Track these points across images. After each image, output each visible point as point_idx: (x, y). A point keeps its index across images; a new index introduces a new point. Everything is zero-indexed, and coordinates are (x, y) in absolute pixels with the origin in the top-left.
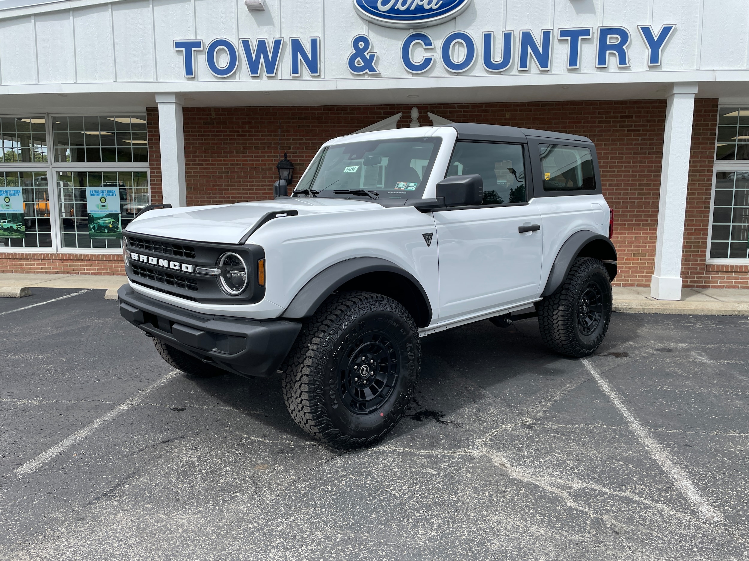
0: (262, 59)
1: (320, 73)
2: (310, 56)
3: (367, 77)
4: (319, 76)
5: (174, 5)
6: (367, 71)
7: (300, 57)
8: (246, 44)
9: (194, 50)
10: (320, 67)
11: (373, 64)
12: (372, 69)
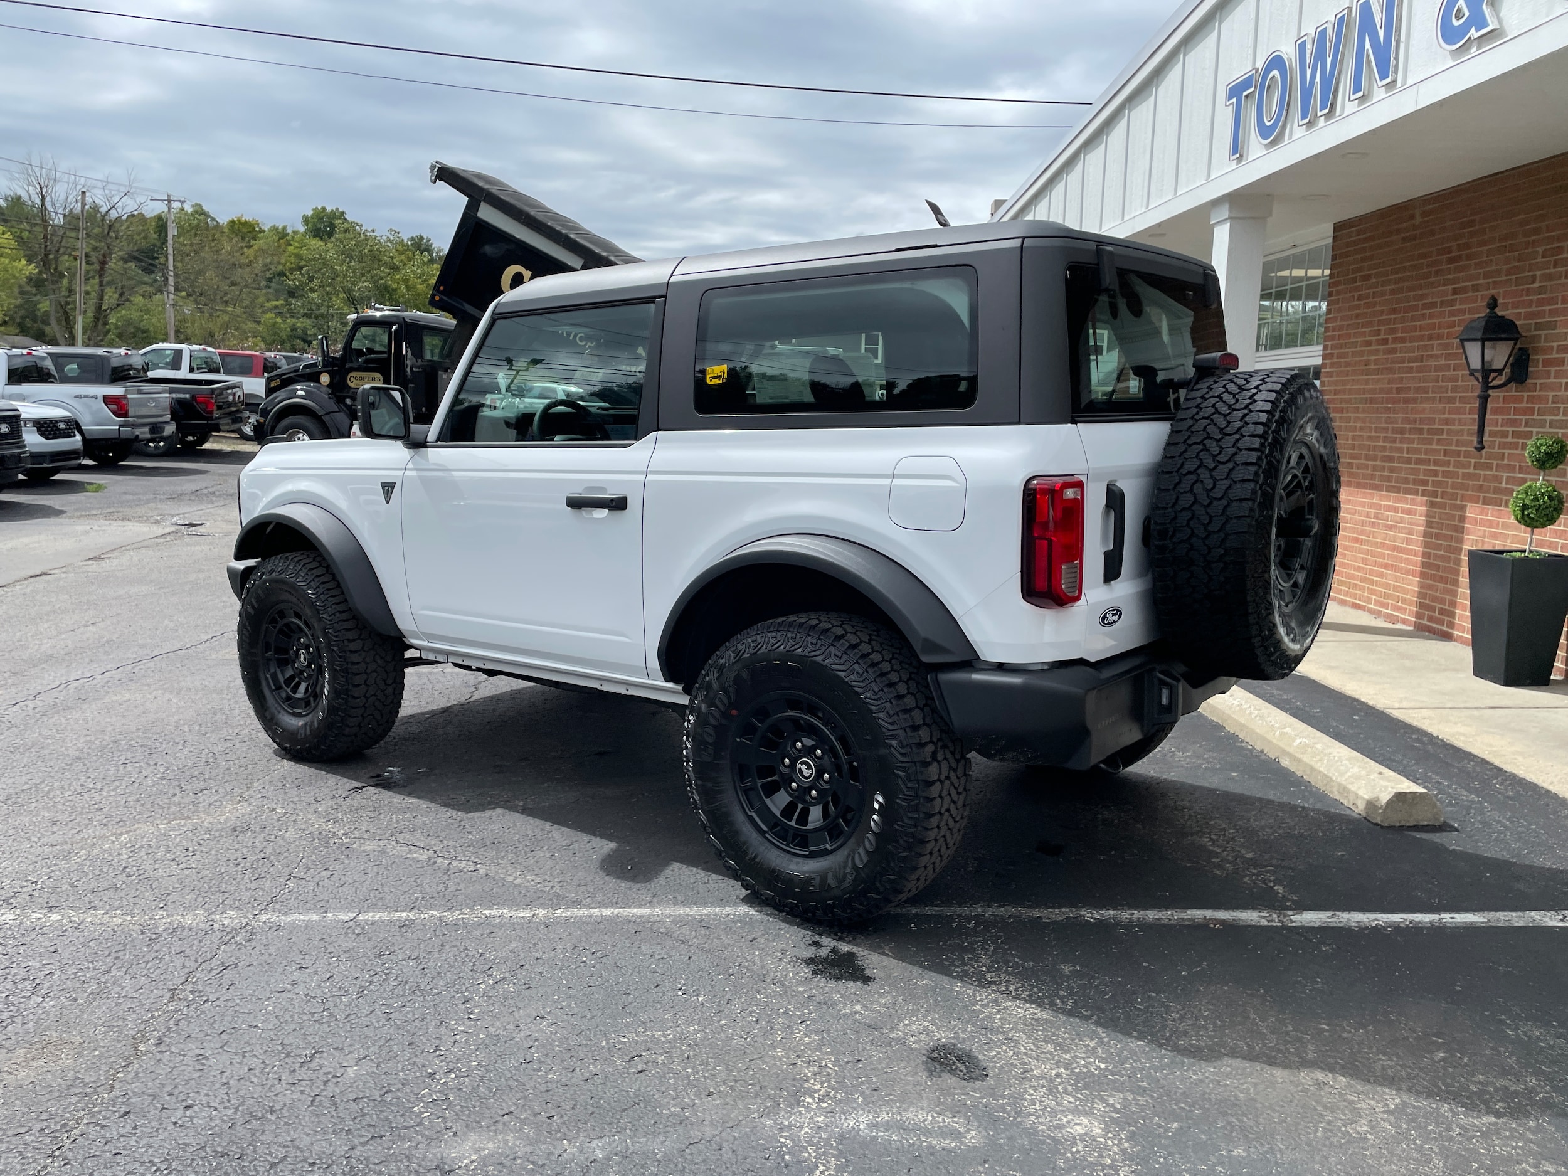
0: (1318, 79)
1: (1396, 72)
2: (1381, 33)
3: (1475, 49)
4: (1394, 82)
5: (1239, 9)
6: (1473, 29)
7: (1368, 46)
8: (1302, 47)
9: (1247, 96)
10: (1396, 58)
11: (1484, 7)
12: (1481, 22)
